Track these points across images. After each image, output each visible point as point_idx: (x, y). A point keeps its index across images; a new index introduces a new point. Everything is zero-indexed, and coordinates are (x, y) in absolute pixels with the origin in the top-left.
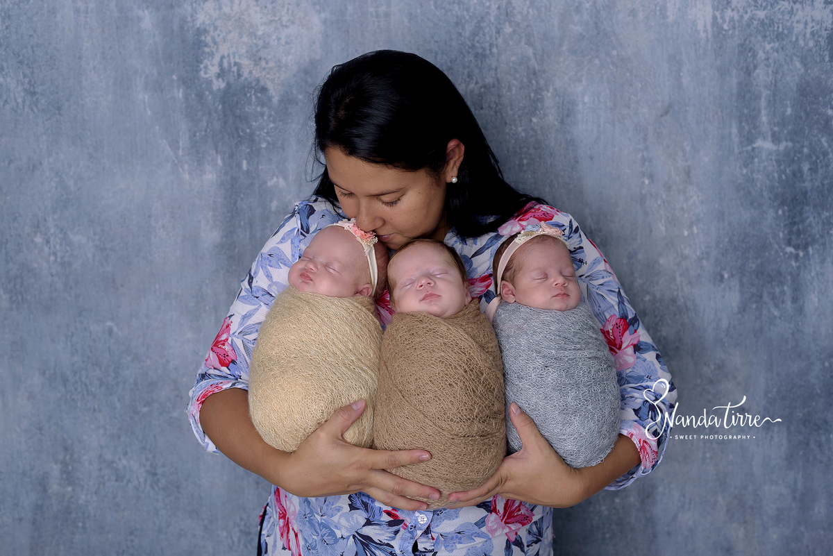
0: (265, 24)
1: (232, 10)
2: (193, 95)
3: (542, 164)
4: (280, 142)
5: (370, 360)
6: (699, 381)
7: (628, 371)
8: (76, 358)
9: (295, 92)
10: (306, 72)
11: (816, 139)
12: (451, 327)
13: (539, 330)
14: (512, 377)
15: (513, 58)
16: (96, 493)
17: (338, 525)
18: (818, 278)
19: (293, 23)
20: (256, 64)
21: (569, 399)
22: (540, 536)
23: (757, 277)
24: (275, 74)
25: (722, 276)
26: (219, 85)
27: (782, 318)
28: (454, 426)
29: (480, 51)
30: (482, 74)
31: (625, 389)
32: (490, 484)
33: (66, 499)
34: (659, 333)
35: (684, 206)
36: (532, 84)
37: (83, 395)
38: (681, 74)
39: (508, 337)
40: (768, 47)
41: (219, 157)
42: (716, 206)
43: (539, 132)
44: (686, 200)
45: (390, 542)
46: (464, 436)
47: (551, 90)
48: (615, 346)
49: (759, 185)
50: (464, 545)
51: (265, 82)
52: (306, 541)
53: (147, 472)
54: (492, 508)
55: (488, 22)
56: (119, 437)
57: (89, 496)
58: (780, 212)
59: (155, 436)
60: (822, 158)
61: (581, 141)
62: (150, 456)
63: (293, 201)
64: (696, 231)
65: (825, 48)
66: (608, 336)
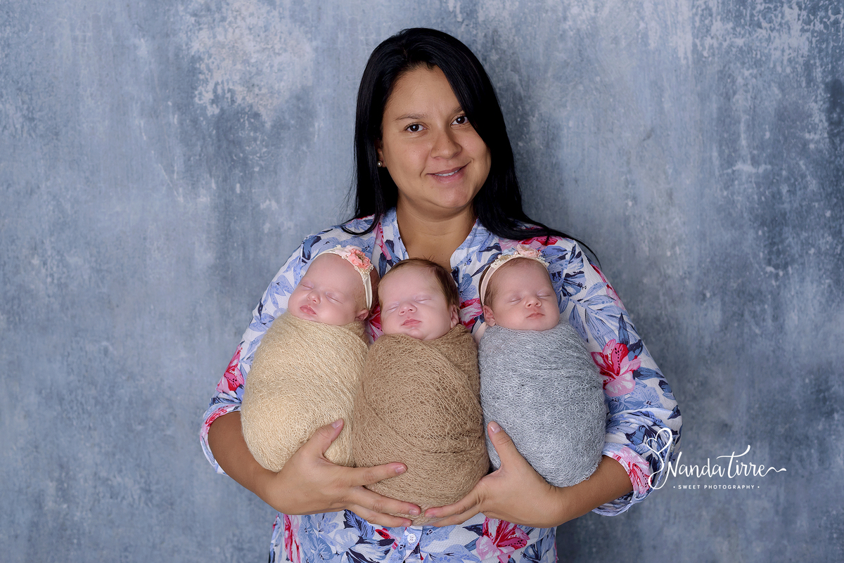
0: (258, 51)
1: (226, 38)
2: (188, 121)
3: (528, 187)
4: (273, 166)
6: (683, 398)
7: (626, 397)
8: (72, 377)
9: (287, 117)
10: (298, 98)
11: (794, 161)
12: (425, 347)
15: (500, 85)
16: (90, 510)
17: (333, 542)
18: (797, 297)
19: (285, 51)
20: (249, 91)
21: (545, 418)
22: (537, 559)
23: (739, 296)
24: (268, 100)
25: (704, 295)
26: (213, 110)
27: (763, 336)
28: (425, 442)
31: (621, 415)
33: (62, 516)
35: (667, 227)
36: (519, 109)
37: (79, 414)
38: (663, 100)
40: (747, 73)
41: (213, 181)
42: (698, 227)
43: (525, 156)
44: (669, 221)
45: (380, 561)
46: (435, 453)
47: (536, 115)
48: (613, 371)
49: (739, 206)
51: (258, 108)
52: (305, 554)
53: (142, 489)
54: (484, 531)
56: (114, 455)
57: (84, 513)
58: (760, 233)
59: (149, 453)
60: (800, 180)
61: (566, 164)
62: (144, 473)
63: (285, 223)
64: (678, 252)
65: (802, 74)
66: (606, 361)
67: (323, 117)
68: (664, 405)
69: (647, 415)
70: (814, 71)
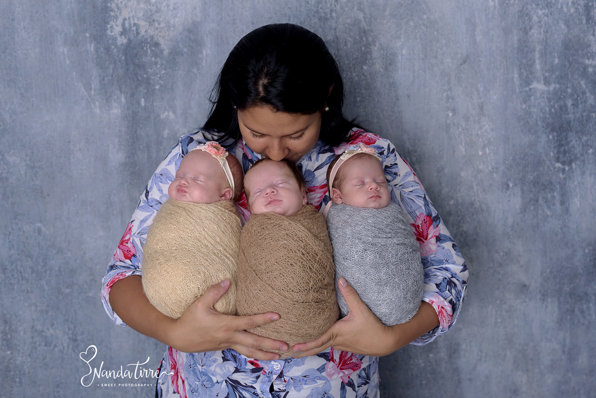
2: (102, 49)
3: (371, 101)
4: (170, 85)
5: (232, 250)
6: (492, 265)
7: (432, 256)
8: (13, 252)
9: (181, 46)
10: (190, 31)
11: (577, 82)
12: (291, 222)
13: (360, 223)
14: (339, 258)
15: (348, 21)
16: (29, 355)
17: (214, 373)
18: (579, 186)
20: (151, 25)
21: (382, 275)
22: (368, 379)
23: (534, 186)
24: (165, 32)
25: (508, 185)
26: (122, 41)
27: (553, 217)
28: (295, 295)
29: (323, 15)
30: (325, 33)
31: (430, 270)
33: (6, 361)
34: (461, 229)
35: (479, 132)
36: (363, 40)
37: (19, 280)
38: (476, 33)
39: (337, 228)
40: (540, 13)
41: (123, 96)
42: (503, 132)
43: (368, 77)
44: (481, 128)
45: (253, 385)
46: (303, 302)
47: (377, 45)
48: (423, 237)
49: (535, 117)
50: (309, 386)
51: (158, 39)
52: (190, 386)
53: (70, 338)
54: (330, 358)
56: (47, 312)
57: (24, 358)
58: (551, 137)
59: (75, 311)
60: (581, 96)
61: (401, 84)
62: (72, 326)
63: (181, 129)
64: (488, 152)
65: (583, 13)
66: (418, 229)
67: (210, 46)
68: (457, 262)
69: (446, 269)
70: (592, 11)
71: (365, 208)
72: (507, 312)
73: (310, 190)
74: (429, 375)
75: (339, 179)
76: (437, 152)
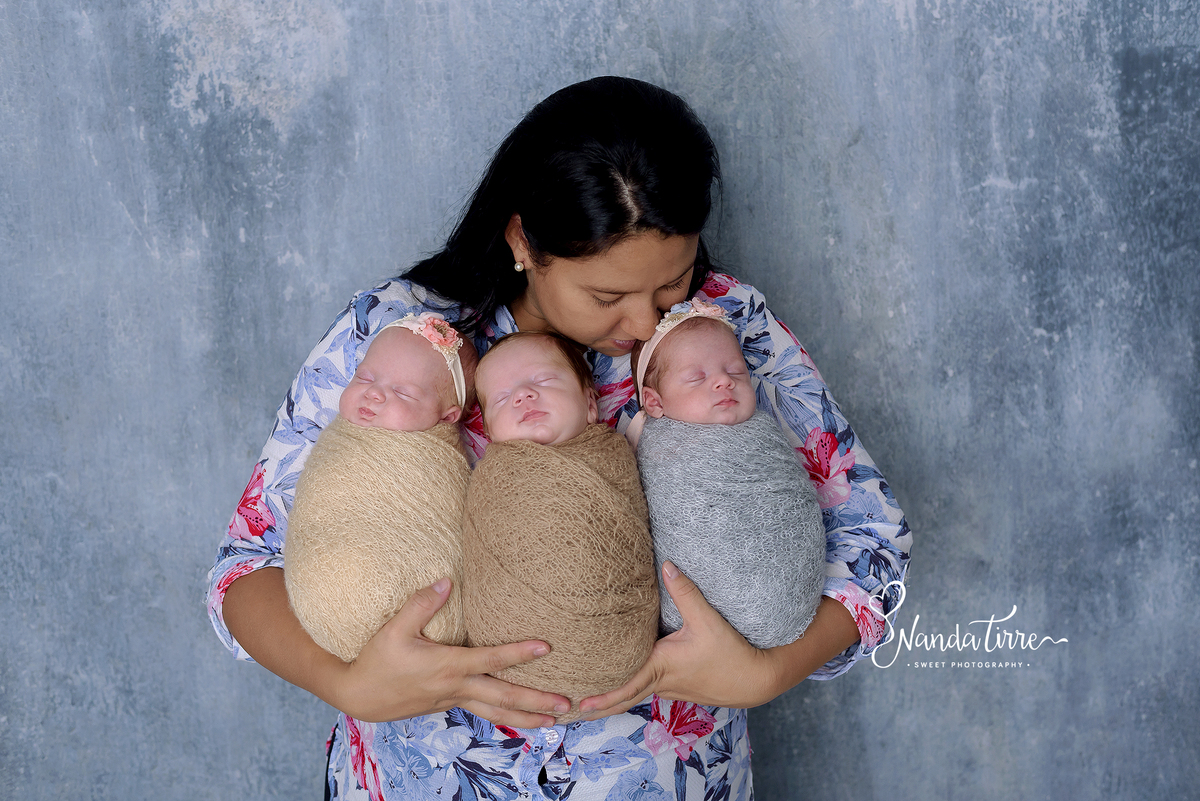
0: (263, 26)
1: (212, 7)
2: (161, 135)
4: (293, 200)
7: (841, 508)
9: (312, 125)
10: (328, 96)
11: (1072, 172)
12: (566, 460)
13: (698, 454)
14: (661, 523)
15: (631, 68)
16: (42, 723)
17: (432, 750)
18: (1081, 372)
19: (305, 24)
20: (252, 86)
21: (746, 552)
22: (728, 751)
23: (995, 373)
24: (281, 100)
25: (945, 374)
26: (199, 118)
27: (1033, 430)
28: (578, 602)
29: (582, 58)
31: (837, 534)
32: (639, 680)
35: (887, 274)
37: (17, 581)
38: (875, 84)
39: (656, 466)
40: (998, 42)
41: (204, 224)
42: (933, 273)
44: (890, 266)
45: (506, 771)
48: (821, 472)
49: (992, 241)
50: (614, 770)
51: (267, 112)
52: (388, 774)
53: (118, 689)
54: (653, 713)
55: (592, 16)
56: (74, 640)
57: (33, 728)
58: (1024, 279)
59: (127, 636)
60: (1080, 199)
62: (121, 666)
63: (316, 285)
64: (905, 310)
65: (1080, 41)
66: (811, 459)
67: (367, 124)
68: (890, 518)
69: (869, 533)
70: (1097, 35)
71: (708, 424)
72: (948, 613)
73: (602, 392)
74: (804, 738)
75: (656, 371)
76: (808, 315)
